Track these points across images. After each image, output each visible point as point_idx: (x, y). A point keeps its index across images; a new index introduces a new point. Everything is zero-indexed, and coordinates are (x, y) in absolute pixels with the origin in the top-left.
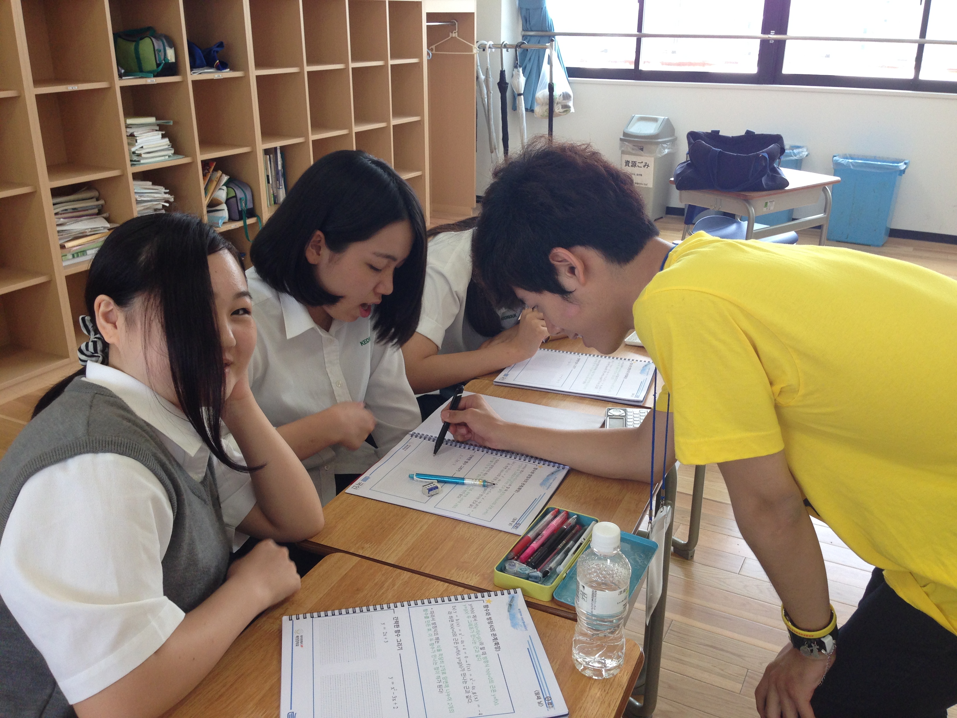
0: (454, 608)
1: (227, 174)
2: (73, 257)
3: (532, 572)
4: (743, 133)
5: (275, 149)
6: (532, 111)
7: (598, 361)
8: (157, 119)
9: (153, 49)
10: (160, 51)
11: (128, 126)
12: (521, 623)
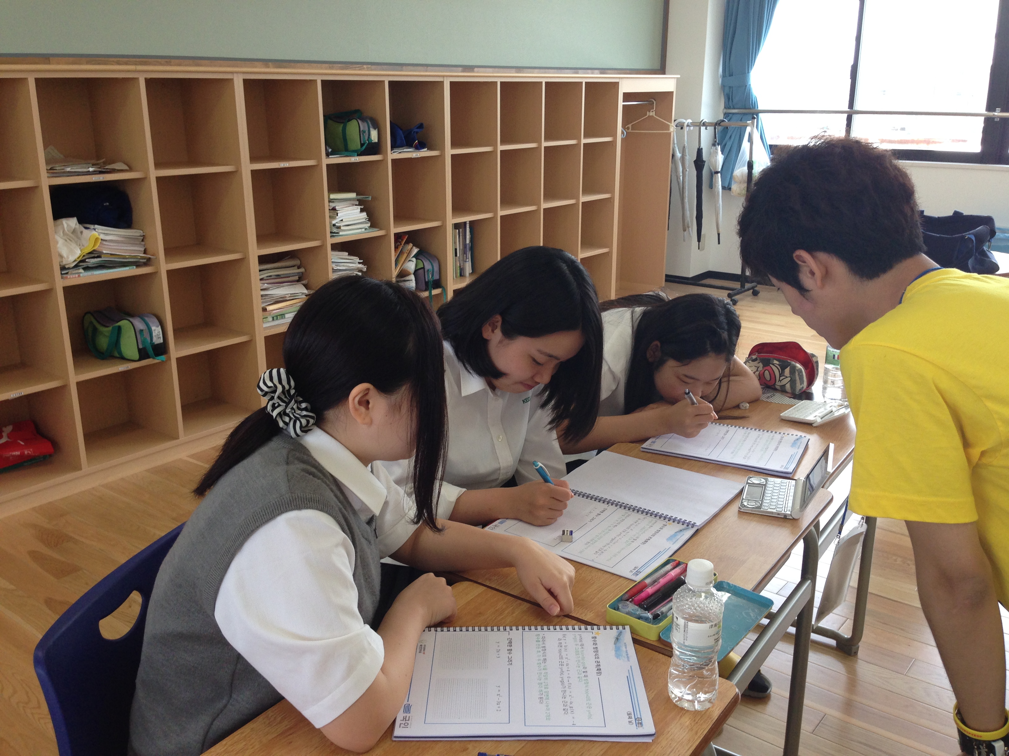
0: (564, 636)
1: (417, 246)
2: (273, 320)
3: (643, 613)
4: (951, 214)
5: (465, 223)
6: (730, 189)
7: (747, 433)
8: (357, 195)
9: (358, 130)
10: (364, 132)
11: (330, 201)
12: (624, 654)
